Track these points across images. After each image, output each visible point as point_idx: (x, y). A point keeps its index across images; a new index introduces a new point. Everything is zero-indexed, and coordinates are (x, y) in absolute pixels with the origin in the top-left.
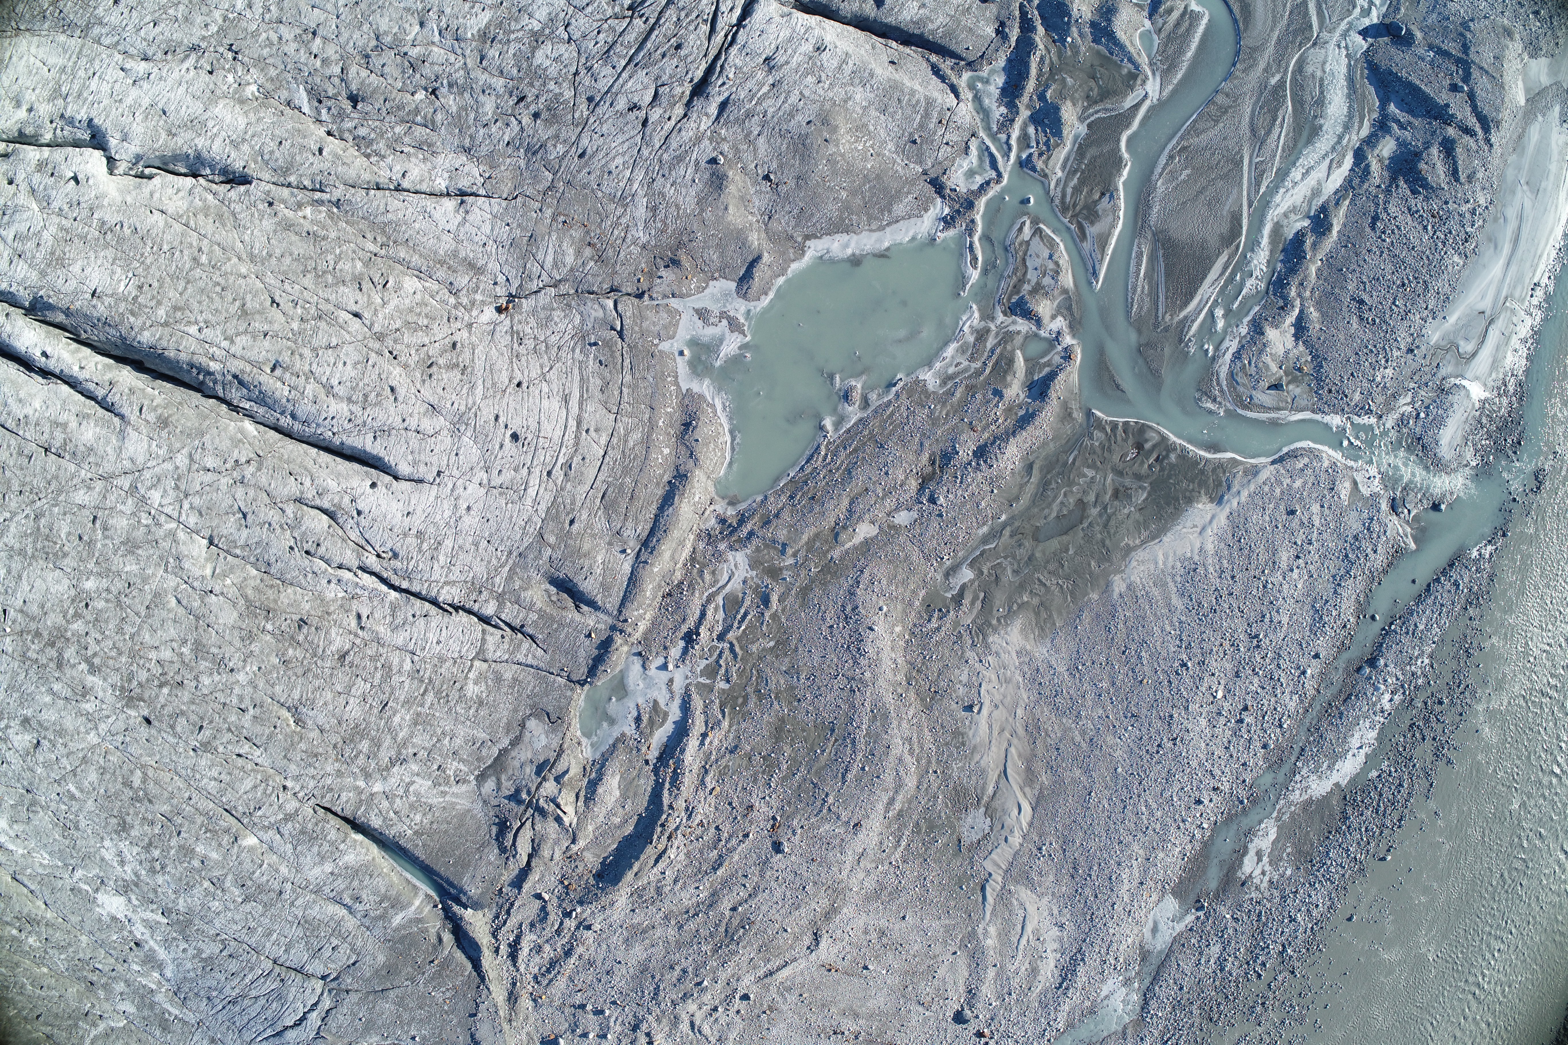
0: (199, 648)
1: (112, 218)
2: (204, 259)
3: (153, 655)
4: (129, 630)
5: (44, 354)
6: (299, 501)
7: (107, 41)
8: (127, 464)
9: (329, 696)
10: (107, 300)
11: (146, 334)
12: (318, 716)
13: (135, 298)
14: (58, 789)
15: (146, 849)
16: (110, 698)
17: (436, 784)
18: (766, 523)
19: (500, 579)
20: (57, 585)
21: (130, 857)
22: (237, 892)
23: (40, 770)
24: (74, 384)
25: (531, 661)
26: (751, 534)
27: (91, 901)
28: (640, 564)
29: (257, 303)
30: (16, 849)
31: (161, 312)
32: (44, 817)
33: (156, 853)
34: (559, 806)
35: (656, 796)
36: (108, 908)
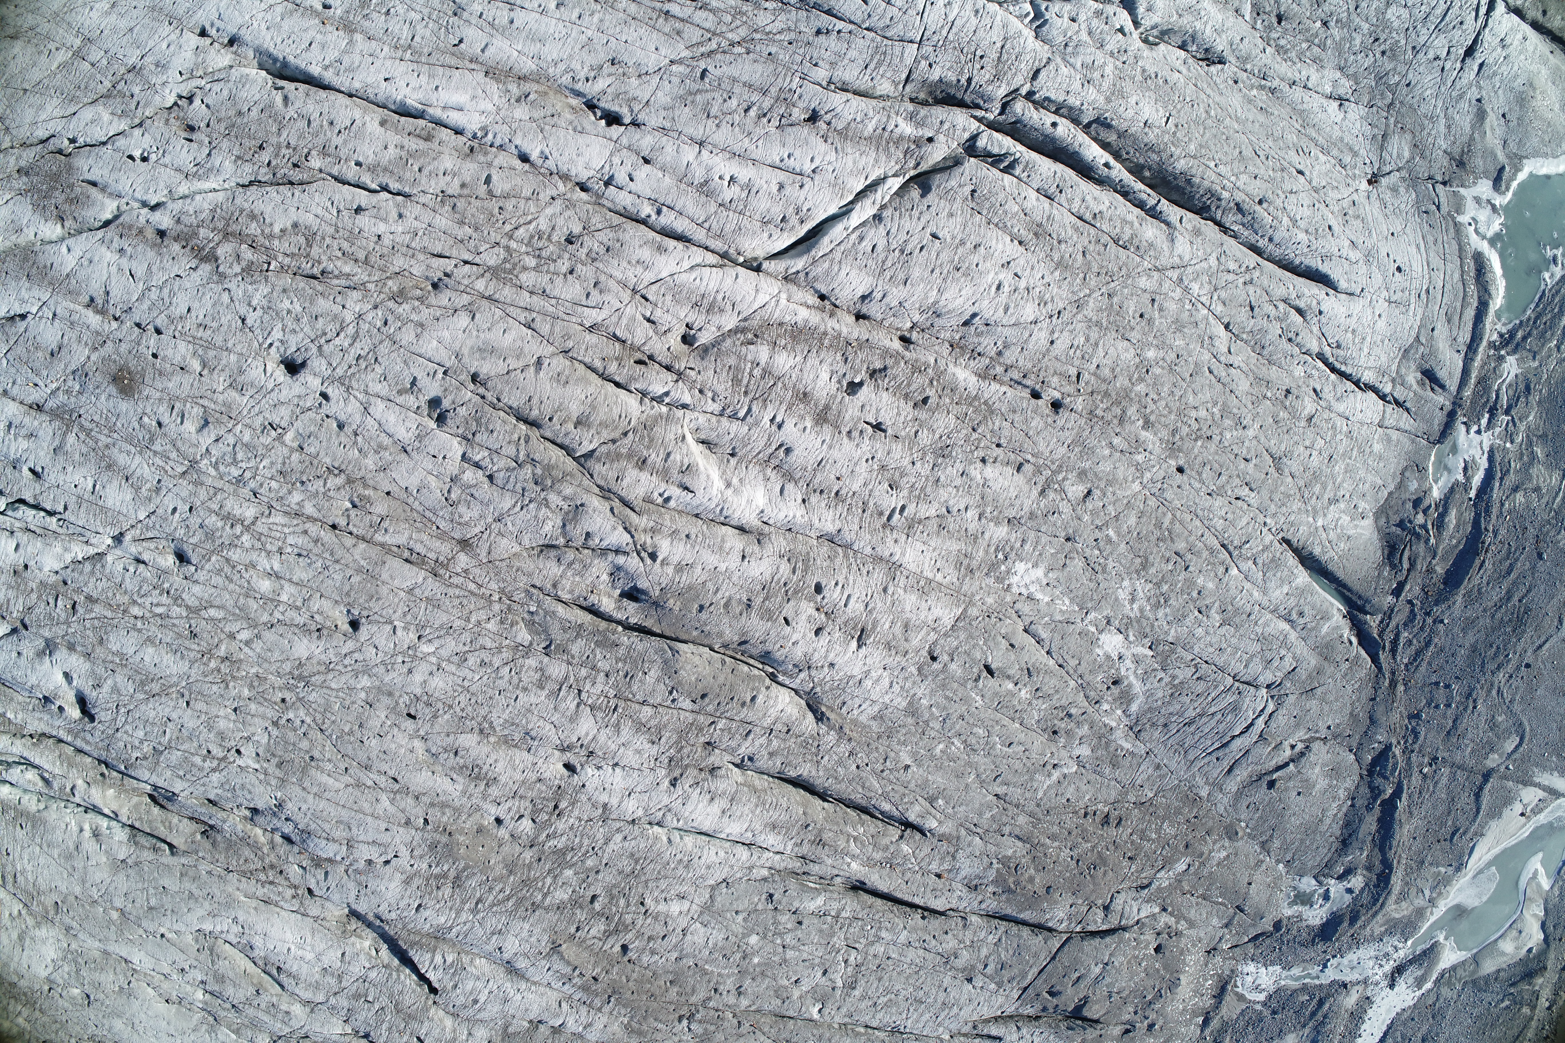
0: (1225, 411)
1: (1151, 70)
2: (1213, 113)
3: (1194, 414)
4: (1178, 393)
5: (1106, 165)
6: (1284, 301)
8: (1177, 260)
9: (1302, 448)
11: (1182, 162)
12: (1293, 465)
13: (1174, 133)
14: (1098, 534)
15: (1158, 585)
16: (1157, 450)
17: (1352, 519)
18: (1524, 338)
19: (1394, 367)
20: (1127, 354)
21: (1141, 595)
22: (1217, 617)
23: (1086, 518)
24: (1126, 193)
25: (1407, 427)
26: (1518, 345)
27: (1094, 642)
28: (1468, 361)
29: (1248, 152)
30: (1043, 597)
31: (1192, 147)
32: (1078, 564)
33: (1165, 588)
34: (1427, 531)
35: (1476, 523)
36: (1106, 648)
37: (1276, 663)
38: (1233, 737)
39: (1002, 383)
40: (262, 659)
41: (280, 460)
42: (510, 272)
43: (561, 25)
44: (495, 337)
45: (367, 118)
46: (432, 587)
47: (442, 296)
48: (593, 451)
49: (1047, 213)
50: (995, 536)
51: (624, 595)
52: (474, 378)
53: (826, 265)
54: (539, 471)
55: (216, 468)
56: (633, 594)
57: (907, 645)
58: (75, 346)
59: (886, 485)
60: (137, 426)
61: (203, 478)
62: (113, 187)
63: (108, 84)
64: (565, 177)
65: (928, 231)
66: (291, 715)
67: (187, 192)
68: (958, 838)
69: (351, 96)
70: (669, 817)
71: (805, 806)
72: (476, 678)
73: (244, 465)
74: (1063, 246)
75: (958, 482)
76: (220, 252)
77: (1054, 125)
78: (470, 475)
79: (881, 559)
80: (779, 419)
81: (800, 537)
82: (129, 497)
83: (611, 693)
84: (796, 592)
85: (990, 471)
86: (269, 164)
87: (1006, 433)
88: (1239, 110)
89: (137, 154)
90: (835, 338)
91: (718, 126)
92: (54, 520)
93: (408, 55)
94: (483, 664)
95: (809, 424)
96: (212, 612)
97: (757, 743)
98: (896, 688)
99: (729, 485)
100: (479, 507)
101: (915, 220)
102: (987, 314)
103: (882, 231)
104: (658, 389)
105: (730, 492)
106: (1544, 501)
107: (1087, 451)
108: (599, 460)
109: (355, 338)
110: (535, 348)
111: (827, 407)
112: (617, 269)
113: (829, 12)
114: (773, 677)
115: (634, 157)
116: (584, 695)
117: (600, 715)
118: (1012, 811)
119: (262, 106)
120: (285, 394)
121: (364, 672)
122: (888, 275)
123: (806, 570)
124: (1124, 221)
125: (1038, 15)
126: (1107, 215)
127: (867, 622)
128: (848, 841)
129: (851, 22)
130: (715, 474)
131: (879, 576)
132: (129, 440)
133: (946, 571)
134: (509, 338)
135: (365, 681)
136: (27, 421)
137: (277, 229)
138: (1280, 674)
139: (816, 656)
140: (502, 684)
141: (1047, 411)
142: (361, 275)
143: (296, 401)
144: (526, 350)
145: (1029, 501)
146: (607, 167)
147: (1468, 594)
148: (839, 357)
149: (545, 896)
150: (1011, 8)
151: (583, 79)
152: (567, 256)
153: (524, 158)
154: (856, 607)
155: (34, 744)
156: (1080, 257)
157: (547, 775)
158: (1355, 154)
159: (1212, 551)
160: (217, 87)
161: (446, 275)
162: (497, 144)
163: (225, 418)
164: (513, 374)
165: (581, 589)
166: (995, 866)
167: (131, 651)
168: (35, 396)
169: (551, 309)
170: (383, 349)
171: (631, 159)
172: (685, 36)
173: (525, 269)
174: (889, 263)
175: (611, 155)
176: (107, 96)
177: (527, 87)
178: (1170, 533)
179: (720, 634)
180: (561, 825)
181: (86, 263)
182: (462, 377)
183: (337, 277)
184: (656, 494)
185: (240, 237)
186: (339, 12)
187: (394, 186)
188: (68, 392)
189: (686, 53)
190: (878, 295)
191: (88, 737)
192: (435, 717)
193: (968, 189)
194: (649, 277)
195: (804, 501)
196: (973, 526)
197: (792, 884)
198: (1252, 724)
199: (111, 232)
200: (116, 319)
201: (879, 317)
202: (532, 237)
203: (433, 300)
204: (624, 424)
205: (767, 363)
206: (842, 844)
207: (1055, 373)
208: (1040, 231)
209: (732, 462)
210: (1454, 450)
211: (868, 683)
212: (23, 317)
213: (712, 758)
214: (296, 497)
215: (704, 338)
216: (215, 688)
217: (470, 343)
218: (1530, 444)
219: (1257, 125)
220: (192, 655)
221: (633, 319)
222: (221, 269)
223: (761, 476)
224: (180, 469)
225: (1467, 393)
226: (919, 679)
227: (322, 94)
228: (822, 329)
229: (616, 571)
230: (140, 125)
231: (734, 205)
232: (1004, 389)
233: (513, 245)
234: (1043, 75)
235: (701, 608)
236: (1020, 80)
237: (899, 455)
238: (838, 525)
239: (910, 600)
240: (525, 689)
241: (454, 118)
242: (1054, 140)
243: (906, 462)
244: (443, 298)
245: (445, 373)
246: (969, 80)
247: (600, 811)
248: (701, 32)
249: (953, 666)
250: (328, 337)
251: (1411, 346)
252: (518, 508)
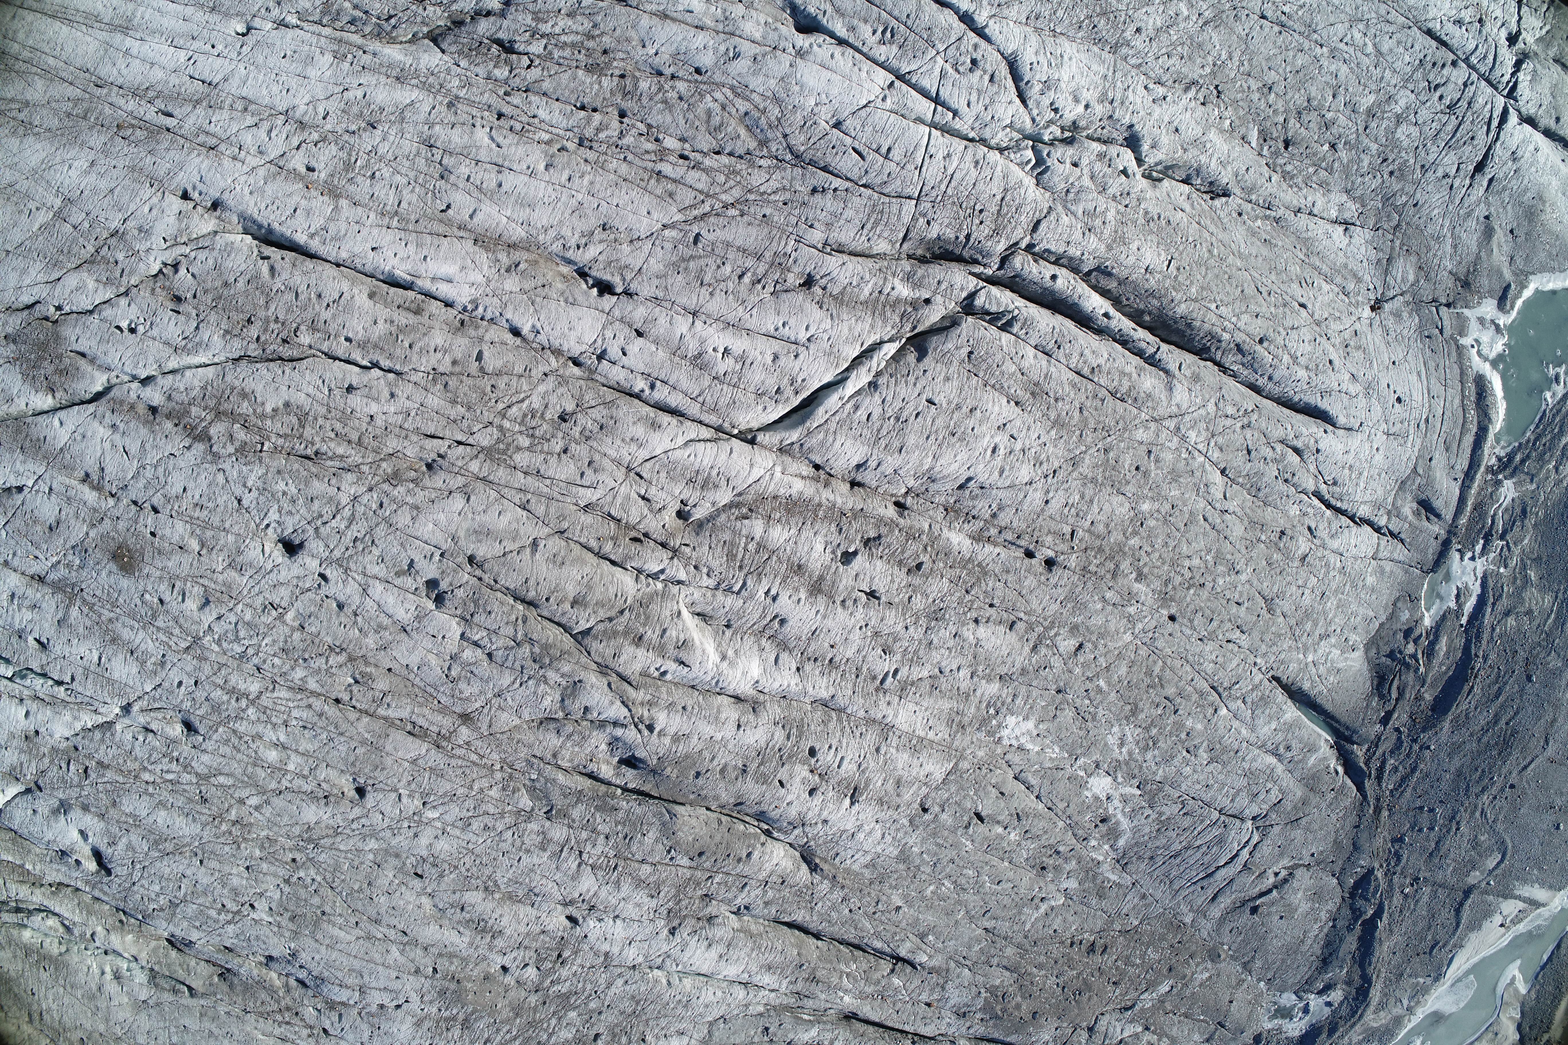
0: (1219, 558)
1: (1154, 211)
2: (1215, 252)
3: (1187, 563)
4: (1172, 544)
5: (1106, 315)
6: (1282, 442)
7: (1133, 61)
8: (1174, 409)
9: (1294, 588)
10: (1158, 276)
11: (1183, 306)
12: (1285, 605)
13: (1176, 277)
14: (1089, 685)
15: (1147, 729)
16: (1150, 601)
17: (1343, 652)
18: (1523, 461)
19: (1390, 500)
20: (1120, 508)
21: (1130, 739)
22: (1205, 756)
23: (1077, 670)
24: (1124, 342)
25: (1401, 558)
26: (1516, 468)
27: (1083, 785)
28: (1465, 489)
29: (1250, 290)
30: (1033, 748)
31: (1194, 290)
32: (1069, 714)
33: (1154, 731)
34: (1417, 661)
35: (1466, 649)
36: (1095, 790)
37: (1262, 796)
38: (1218, 868)
39: (996, 545)
40: (271, 823)
41: (282, 639)
42: (504, 452)
43: (550, 188)
44: (491, 519)
45: (356, 291)
46: (435, 758)
47: (436, 478)
48: (590, 629)
49: (1045, 371)
50: (987, 693)
51: (622, 762)
52: (471, 559)
53: (821, 436)
54: (537, 650)
55: (220, 645)
56: (631, 762)
57: (898, 800)
58: (73, 522)
59: (880, 651)
60: (139, 603)
61: (207, 654)
62: (102, 359)
63: (91, 249)
64: (557, 352)
65: (924, 397)
66: (302, 874)
67: (176, 366)
68: (948, 970)
69: (338, 265)
70: (668, 962)
71: (799, 947)
72: (480, 842)
73: (246, 642)
74: (1060, 404)
75: (951, 643)
76: (212, 431)
77: (1054, 277)
78: (469, 654)
79: (874, 721)
80: (773, 592)
81: (794, 703)
82: (135, 670)
83: (612, 853)
84: (790, 757)
85: (982, 631)
86: (258, 339)
87: (999, 593)
88: (1243, 246)
89: (124, 325)
90: (830, 509)
91: (711, 294)
92: (62, 689)
93: (395, 223)
94: (486, 828)
95: (803, 595)
96: (221, 779)
97: (753, 894)
98: (888, 838)
99: (724, 658)
100: (479, 683)
101: (911, 386)
102: (982, 478)
103: (877, 399)
104: (653, 567)
105: (725, 664)
106: (1536, 623)
107: (1080, 606)
108: (596, 637)
109: (351, 520)
110: (531, 531)
111: (821, 578)
112: (611, 447)
113: (825, 169)
114: (768, 833)
115: (627, 330)
116: (585, 856)
117: (600, 873)
118: (1001, 943)
119: (248, 277)
120: (284, 576)
121: (371, 836)
122: (883, 443)
123: (800, 736)
124: (1123, 373)
125: (1040, 161)
126: (1105, 369)
127: (859, 781)
128: (841, 977)
129: (848, 179)
130: (710, 647)
131: (872, 737)
132: (132, 615)
133: (938, 729)
134: (504, 520)
135: (372, 844)
136: (30, 592)
137: (268, 409)
138: (1265, 807)
139: (810, 814)
140: (504, 846)
141: (1041, 570)
142: (355, 457)
143: (295, 582)
144: (522, 532)
145: (1022, 657)
146: (600, 341)
147: (1456, 719)
148: (833, 527)
149: (550, 1035)
150: (1012, 156)
151: (574, 246)
152: (560, 435)
153: (516, 332)
154: (849, 768)
155: (53, 893)
156: (1076, 414)
157: (550, 927)
158: (1359, 280)
159: (1201, 694)
160: (202, 255)
161: (440, 456)
162: (488, 316)
163: (226, 598)
164: (509, 557)
165: (581, 758)
166: (983, 995)
167: (144, 813)
168: (36, 568)
169: (546, 490)
170: (380, 531)
171: (624, 332)
172: (678, 198)
173: (519, 449)
174: (884, 432)
175: (603, 328)
176: (90, 262)
177: (517, 255)
178: (1160, 679)
179: (716, 798)
180: (565, 972)
181: (79, 438)
182: (459, 560)
183: (331, 459)
184: (652, 669)
185: (232, 416)
186: (323, 175)
187: (385, 363)
188: (69, 566)
189: (679, 217)
190: (872, 464)
191: (106, 888)
192: (441, 876)
193: (964, 351)
194: (643, 454)
195: (798, 669)
196: (965, 685)
197: (787, 1018)
198: (1236, 855)
199: (102, 406)
200: (113, 496)
201: (874, 484)
202: (525, 416)
203: (427, 482)
204: (620, 604)
205: (762, 538)
206: (835, 980)
207: (1049, 532)
208: (1037, 391)
209: (728, 633)
210: (1448, 577)
211: (861, 836)
212: (20, 489)
213: (709, 909)
214: (299, 673)
215: (698, 514)
216: (227, 848)
217: (465, 525)
218: (1524, 567)
219: (1260, 259)
220: (203, 818)
221: (628, 498)
222: (215, 449)
223: (756, 647)
224: (184, 645)
225: (1463, 521)
226: (910, 829)
227: (309, 264)
228: (817, 501)
229: (614, 743)
230: (126, 293)
231: (728, 378)
232: (997, 550)
233: (507, 424)
234: (1043, 226)
235: (698, 775)
236: (1020, 233)
237: (892, 621)
238: (832, 691)
239: (902, 759)
240: (528, 851)
241: (444, 290)
242: (1052, 292)
243: (899, 627)
244: (438, 480)
245: (442, 555)
246: (968, 237)
247: (602, 959)
248: (694, 193)
249: (944, 816)
250: (325, 519)
251: (1408, 477)
252: (517, 685)
